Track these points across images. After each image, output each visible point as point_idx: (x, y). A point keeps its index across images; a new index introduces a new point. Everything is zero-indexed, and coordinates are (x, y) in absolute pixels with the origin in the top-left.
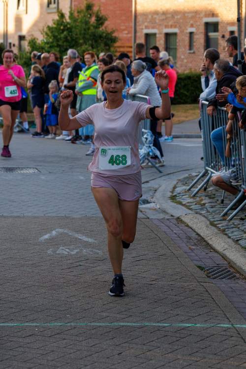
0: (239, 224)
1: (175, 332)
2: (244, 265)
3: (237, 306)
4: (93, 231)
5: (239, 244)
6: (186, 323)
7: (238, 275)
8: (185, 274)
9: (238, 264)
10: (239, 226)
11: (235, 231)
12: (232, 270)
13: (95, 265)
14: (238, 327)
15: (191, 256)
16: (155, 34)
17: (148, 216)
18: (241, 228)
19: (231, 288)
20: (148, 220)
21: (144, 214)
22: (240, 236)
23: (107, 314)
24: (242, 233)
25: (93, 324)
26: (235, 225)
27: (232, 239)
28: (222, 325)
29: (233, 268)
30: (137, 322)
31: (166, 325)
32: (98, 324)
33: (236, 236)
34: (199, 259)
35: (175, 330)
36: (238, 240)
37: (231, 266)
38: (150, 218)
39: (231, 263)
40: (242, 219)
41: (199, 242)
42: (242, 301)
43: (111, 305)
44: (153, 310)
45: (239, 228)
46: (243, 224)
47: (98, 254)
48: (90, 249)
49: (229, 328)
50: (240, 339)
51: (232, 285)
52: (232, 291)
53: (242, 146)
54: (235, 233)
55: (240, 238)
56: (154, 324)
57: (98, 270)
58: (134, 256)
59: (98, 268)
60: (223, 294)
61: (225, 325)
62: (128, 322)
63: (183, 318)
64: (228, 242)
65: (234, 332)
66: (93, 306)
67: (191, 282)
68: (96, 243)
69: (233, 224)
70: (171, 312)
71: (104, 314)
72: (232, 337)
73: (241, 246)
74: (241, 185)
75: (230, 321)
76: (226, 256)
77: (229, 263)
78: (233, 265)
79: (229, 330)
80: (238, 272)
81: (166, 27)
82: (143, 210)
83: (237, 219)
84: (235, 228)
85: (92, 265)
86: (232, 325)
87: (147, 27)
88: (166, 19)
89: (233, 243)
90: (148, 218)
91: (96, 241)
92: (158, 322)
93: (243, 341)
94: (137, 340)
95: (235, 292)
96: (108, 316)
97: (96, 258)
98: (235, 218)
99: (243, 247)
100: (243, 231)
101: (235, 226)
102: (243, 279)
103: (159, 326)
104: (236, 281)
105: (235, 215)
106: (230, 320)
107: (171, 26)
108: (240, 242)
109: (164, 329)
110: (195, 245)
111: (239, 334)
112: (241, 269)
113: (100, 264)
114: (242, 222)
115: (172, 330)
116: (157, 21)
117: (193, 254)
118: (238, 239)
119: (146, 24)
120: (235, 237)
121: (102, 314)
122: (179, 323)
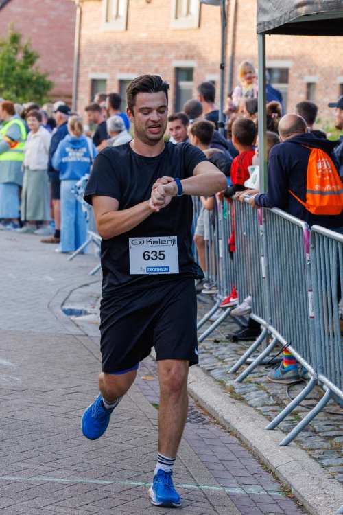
0: (211, 349)
1: (119, 493)
2: (216, 405)
3: (205, 460)
4: (9, 350)
5: (211, 376)
6: (135, 481)
7: (207, 418)
8: (135, 413)
9: (209, 403)
10: (211, 351)
11: (207, 358)
12: (200, 411)
13: (12, 397)
14: (206, 490)
15: (144, 389)
16: (104, 81)
17: (87, 332)
18: (214, 354)
19: (198, 435)
20: (86, 338)
21: (81, 330)
22: (212, 365)
23: (27, 465)
24: (217, 360)
25: (6, 478)
26: (205, 349)
27: (202, 368)
28: (184, 486)
29: (202, 408)
30: (67, 477)
31: (107, 482)
32: (13, 478)
33: (206, 364)
34: (154, 394)
35: (119, 491)
36: (209, 371)
37: (199, 406)
38: (90, 334)
39: (200, 401)
40: (217, 342)
41: (155, 372)
42: (212, 453)
43: (32, 452)
44: (90, 462)
45: (211, 353)
46: (217, 348)
47: (15, 381)
48: (5, 375)
49: (194, 490)
50: (208, 506)
51: (199, 431)
52: (199, 440)
53: (220, 241)
54: (206, 361)
55: (213, 368)
56: (91, 481)
57: (16, 405)
58: (66, 386)
59: (16, 401)
60: (187, 444)
61: (187, 486)
62: (55, 477)
63: (131, 474)
64: (196, 372)
65: (200, 496)
66: (7, 453)
67: (142, 425)
68: (13, 367)
69: (204, 348)
70: (114, 465)
71: (23, 465)
72: (197, 501)
73: (213, 378)
74: (217, 294)
75: (195, 481)
76: (193, 392)
77: (196, 401)
78: (201, 404)
79: (193, 492)
80: (209, 414)
81: (122, 70)
82: (80, 324)
83: (210, 341)
84: (207, 353)
85: (7, 397)
86: (198, 486)
87: (94, 70)
88: (122, 59)
89: (203, 375)
90: (87, 335)
91: (13, 365)
92: (96, 479)
93: (211, 508)
94: (67, 502)
95: (203, 441)
96: (27, 468)
97: (14, 387)
98: (207, 339)
99: (216, 380)
100: (217, 357)
101: (205, 351)
102: (215, 423)
103: (97, 484)
104: (206, 426)
105: (207, 335)
106: (196, 479)
107: (128, 71)
108: (212, 372)
109: (104, 488)
110: (151, 374)
111: (206, 498)
112: (212, 409)
113: (19, 396)
114: (216, 345)
115: (114, 490)
116: (109, 63)
117: (148, 388)
118: (210, 368)
119: (93, 65)
120: (205, 366)
121: (18, 464)
122: (125, 481)
